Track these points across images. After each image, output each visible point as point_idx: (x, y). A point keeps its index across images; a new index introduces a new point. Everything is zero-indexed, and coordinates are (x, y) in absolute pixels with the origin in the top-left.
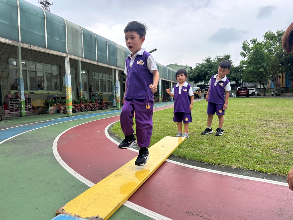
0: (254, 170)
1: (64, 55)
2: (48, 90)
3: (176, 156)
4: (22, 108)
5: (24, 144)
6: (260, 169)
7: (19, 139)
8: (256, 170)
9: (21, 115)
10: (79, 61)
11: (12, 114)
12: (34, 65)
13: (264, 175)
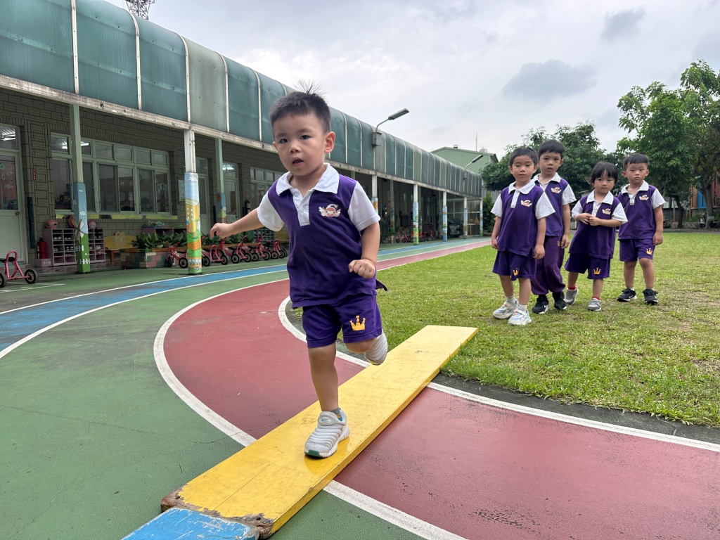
0: (647, 412)
1: (181, 125)
2: (143, 210)
3: (453, 374)
4: (83, 254)
5: (86, 340)
6: (665, 412)
7: (75, 328)
8: (653, 414)
9: (79, 272)
10: (218, 139)
11: (58, 268)
12: (111, 151)
13: (674, 425)
